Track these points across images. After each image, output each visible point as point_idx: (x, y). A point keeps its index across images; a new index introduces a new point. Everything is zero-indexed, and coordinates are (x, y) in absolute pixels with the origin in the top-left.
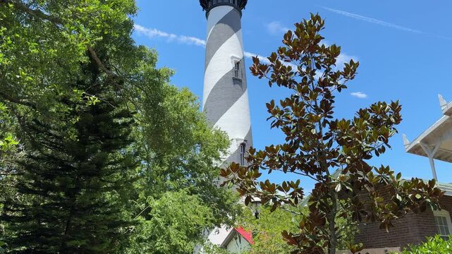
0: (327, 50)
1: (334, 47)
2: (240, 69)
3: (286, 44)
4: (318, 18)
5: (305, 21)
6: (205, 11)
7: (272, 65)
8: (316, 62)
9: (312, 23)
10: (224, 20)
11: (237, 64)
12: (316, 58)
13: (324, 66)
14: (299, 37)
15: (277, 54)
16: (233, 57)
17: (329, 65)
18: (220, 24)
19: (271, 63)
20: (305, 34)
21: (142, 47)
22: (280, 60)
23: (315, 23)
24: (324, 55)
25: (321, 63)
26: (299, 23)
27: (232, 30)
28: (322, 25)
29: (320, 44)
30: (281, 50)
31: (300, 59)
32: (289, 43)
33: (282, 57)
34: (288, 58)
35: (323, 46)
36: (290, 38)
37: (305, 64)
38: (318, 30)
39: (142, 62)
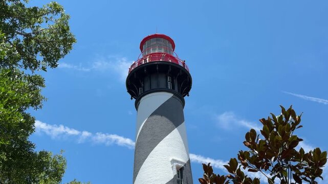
0: (308, 155)
1: (317, 151)
2: (184, 178)
3: (249, 146)
4: (291, 112)
5: (274, 117)
6: (134, 100)
7: (231, 177)
8: (294, 172)
9: (284, 119)
10: (161, 111)
11: (180, 170)
12: (293, 168)
13: (305, 179)
14: (267, 137)
15: (238, 161)
16: (173, 161)
17: (313, 179)
18: (155, 117)
19: (229, 174)
20: (276, 134)
21: (43, 154)
22: (242, 170)
23: (287, 119)
24: (305, 162)
25: (301, 174)
26: (267, 119)
27: (171, 124)
28: (298, 122)
29: (297, 149)
30: (243, 155)
31: (271, 168)
32: (253, 146)
33: (245, 165)
34: (254, 167)
35: (302, 150)
36: (254, 139)
37: (278, 176)
38: (293, 128)
39: (43, 174)
